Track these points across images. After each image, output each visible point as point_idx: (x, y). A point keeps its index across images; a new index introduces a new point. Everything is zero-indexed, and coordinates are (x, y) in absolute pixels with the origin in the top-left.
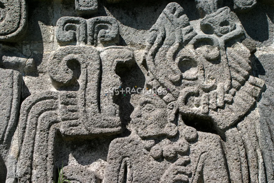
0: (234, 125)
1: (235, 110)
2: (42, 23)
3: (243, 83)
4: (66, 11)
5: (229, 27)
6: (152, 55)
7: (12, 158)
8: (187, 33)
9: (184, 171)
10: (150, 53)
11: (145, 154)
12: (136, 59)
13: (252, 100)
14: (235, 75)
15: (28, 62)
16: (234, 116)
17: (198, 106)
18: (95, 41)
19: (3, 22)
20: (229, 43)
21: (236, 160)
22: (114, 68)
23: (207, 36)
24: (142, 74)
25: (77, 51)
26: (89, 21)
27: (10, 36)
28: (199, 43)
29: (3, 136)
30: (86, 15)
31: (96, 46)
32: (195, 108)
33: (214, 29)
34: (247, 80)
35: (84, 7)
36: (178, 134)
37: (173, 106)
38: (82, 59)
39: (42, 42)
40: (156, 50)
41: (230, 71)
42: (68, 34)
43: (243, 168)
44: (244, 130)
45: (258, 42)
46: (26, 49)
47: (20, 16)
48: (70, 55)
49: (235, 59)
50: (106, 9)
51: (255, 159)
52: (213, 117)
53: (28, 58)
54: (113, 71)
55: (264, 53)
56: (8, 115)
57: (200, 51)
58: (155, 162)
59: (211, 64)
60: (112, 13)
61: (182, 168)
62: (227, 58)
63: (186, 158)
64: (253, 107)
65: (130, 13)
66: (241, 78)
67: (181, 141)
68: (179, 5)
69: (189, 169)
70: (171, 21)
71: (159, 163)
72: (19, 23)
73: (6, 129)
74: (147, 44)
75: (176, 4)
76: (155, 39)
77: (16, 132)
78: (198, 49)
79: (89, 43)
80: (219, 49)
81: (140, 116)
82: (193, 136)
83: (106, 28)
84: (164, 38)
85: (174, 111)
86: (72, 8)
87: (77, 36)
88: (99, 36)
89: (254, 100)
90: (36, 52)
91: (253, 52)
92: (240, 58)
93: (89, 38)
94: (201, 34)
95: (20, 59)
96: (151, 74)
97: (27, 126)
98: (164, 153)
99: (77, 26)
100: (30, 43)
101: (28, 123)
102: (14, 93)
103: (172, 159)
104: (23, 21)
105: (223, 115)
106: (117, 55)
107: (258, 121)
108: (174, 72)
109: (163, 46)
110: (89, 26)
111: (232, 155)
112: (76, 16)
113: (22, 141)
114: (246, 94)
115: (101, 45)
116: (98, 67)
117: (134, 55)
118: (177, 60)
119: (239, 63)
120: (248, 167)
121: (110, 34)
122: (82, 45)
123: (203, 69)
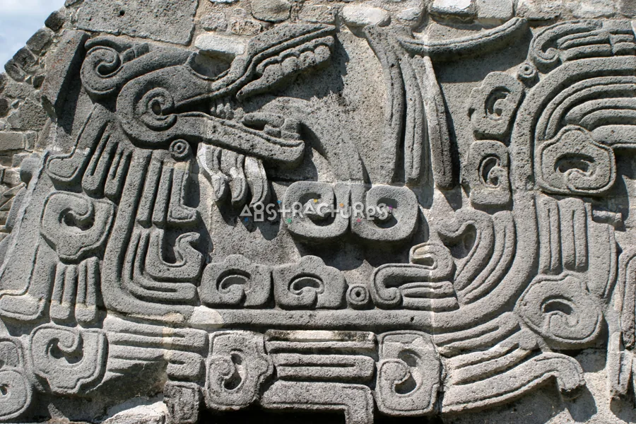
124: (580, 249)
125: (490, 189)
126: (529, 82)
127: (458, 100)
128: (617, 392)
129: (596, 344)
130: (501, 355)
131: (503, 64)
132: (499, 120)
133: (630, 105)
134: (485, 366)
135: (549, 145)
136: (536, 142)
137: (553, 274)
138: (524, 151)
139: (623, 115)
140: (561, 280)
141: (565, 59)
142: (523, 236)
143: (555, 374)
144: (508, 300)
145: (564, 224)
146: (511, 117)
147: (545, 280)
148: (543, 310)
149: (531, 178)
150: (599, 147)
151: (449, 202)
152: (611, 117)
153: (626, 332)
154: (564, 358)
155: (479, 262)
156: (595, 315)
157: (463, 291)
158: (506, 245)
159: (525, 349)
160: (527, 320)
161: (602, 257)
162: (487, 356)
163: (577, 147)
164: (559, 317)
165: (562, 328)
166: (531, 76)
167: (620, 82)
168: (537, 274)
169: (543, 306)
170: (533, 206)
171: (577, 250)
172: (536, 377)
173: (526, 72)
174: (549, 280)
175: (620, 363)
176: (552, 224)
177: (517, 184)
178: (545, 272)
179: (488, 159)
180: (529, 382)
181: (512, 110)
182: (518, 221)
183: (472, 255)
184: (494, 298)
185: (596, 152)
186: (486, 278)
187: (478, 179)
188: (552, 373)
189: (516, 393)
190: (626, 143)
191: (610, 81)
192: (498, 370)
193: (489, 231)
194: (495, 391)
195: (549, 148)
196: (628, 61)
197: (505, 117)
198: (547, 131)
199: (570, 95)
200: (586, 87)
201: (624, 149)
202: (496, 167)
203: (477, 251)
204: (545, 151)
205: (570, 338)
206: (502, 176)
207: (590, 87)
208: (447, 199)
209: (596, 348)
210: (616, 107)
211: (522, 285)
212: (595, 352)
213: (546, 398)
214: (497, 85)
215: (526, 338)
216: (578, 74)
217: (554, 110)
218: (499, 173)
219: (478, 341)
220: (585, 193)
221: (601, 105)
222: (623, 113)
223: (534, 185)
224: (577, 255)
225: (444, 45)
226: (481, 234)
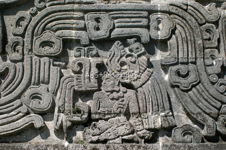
0: (141, 86)
1: (141, 81)
2: (68, 49)
3: (144, 71)
4: (77, 45)
5: (139, 50)
6: (110, 61)
7: (58, 99)
8: (123, 52)
9: (121, 104)
10: (109, 60)
11: (107, 98)
12: (104, 62)
13: (147, 77)
14: (141, 68)
15: (63, 64)
16: (141, 83)
17: (127, 80)
18: (88, 56)
19: (54, 49)
20: (139, 56)
21: (141, 99)
22: (95, 66)
23: (131, 53)
24: (106, 68)
25: (81, 60)
26: (86, 48)
27: (56, 54)
28: (128, 56)
29: (54, 91)
30: (85, 46)
31: (88, 58)
32: (126, 80)
33: (133, 51)
34: (146, 70)
35: (84, 43)
36: (119, 90)
37: (118, 80)
38: (83, 62)
39: (68, 57)
40: (111, 59)
41: (139, 67)
42: (78, 53)
43: (144, 102)
44: (144, 88)
45: (151, 56)
46: (62, 59)
47: (60, 47)
48: (79, 61)
49: (141, 62)
50: (92, 43)
51: (148, 99)
52: (133, 84)
53: (63, 62)
54: (95, 67)
55: (154, 59)
56: (56, 83)
57: (128, 59)
58: (111, 100)
59: (132, 64)
60: (95, 45)
61: (121, 103)
62: (138, 62)
63: (122, 99)
64: (148, 80)
65: (102, 45)
66: (144, 69)
67: (121, 92)
68: (120, 42)
69: (123, 103)
70: (117, 48)
71: (112, 101)
72: (60, 49)
73: (55, 88)
74: (108, 57)
75: (119, 41)
76: (111, 55)
77: (59, 90)
78: (127, 58)
79: (86, 56)
80: (135, 58)
81: (105, 84)
82: (125, 91)
83: (92, 51)
84: (114, 54)
85: (118, 82)
86: (80, 44)
87: (81, 54)
88: (90, 54)
89: (149, 77)
90: (66, 60)
91: (149, 59)
92: (143, 61)
93: (86, 55)
94: (128, 53)
95: (60, 63)
96: (109, 68)
97: (63, 87)
98: (114, 97)
99: (82, 50)
100: (64, 57)
101: (63, 86)
102: (58, 75)
103: (117, 99)
104: (61, 49)
105: (137, 83)
106: (97, 61)
107: (150, 85)
108: (118, 67)
109: (114, 57)
110: (86, 50)
111: (140, 98)
112: (81, 46)
113: (61, 93)
114: (145, 75)
115: (90, 57)
116: (89, 65)
117: (103, 61)
118: (119, 62)
119: (143, 63)
120: (146, 102)
121: (94, 53)
122: (83, 57)
123: (129, 66)
124: (46, 76)
125: (15, 54)
126: (33, 15)
127: (9, 22)
128: (55, 128)
129: (51, 111)
130: (14, 115)
131: (27, 8)
132: (21, 29)
133: (69, 23)
134: (8, 119)
135: (38, 38)
136: (34, 37)
137: (36, 85)
138: (28, 40)
139: (66, 26)
140: (38, 87)
141: (48, 6)
142: (26, 71)
143: (33, 122)
144: (18, 95)
145: (41, 67)
146: (25, 28)
147: (32, 88)
148: (31, 99)
149: (31, 50)
150: (57, 38)
151: (2, 59)
152: (62, 27)
153: (61, 106)
154: (37, 116)
155: (9, 81)
156: (50, 100)
157: (3, 92)
158: (19, 75)
159: (23, 113)
160: (25, 102)
161: (54, 79)
162: (9, 116)
163: (48, 39)
164: (36, 101)
165: (37, 105)
166: (34, 12)
167: (66, 14)
168: (31, 85)
169: (31, 97)
170: (30, 60)
171: (45, 76)
172: (26, 123)
173: (32, 11)
174: (34, 88)
175: (57, 118)
176: (37, 67)
177: (25, 52)
178: (33, 85)
179: (15, 43)
180: (24, 125)
181: (26, 25)
182: (25, 66)
183: (7, 79)
184: (13, 94)
185: (55, 40)
186: (11, 87)
187: (11, 51)
188: (32, 122)
189: (18, 129)
190: (67, 37)
191: (63, 14)
192: (13, 121)
193: (14, 70)
194: (11, 129)
195: (38, 39)
196: (70, 6)
197: (23, 28)
198: (38, 33)
199: (47, 19)
200: (54, 16)
201: (66, 39)
202: (19, 46)
203: (9, 77)
204: (36, 40)
205: (40, 109)
206: (20, 49)
207: (55, 16)
208: (2, 58)
209: (52, 113)
210: (64, 24)
211: (24, 90)
212: (51, 114)
213: (33, 131)
214: (21, 16)
215: (24, 109)
216: (51, 12)
217: (41, 25)
218: (19, 49)
219: (6, 110)
220: (50, 55)
221: (58, 23)
222: (66, 25)
223: (32, 53)
224: (45, 78)
225: (3, 2)
226: (10, 71)
